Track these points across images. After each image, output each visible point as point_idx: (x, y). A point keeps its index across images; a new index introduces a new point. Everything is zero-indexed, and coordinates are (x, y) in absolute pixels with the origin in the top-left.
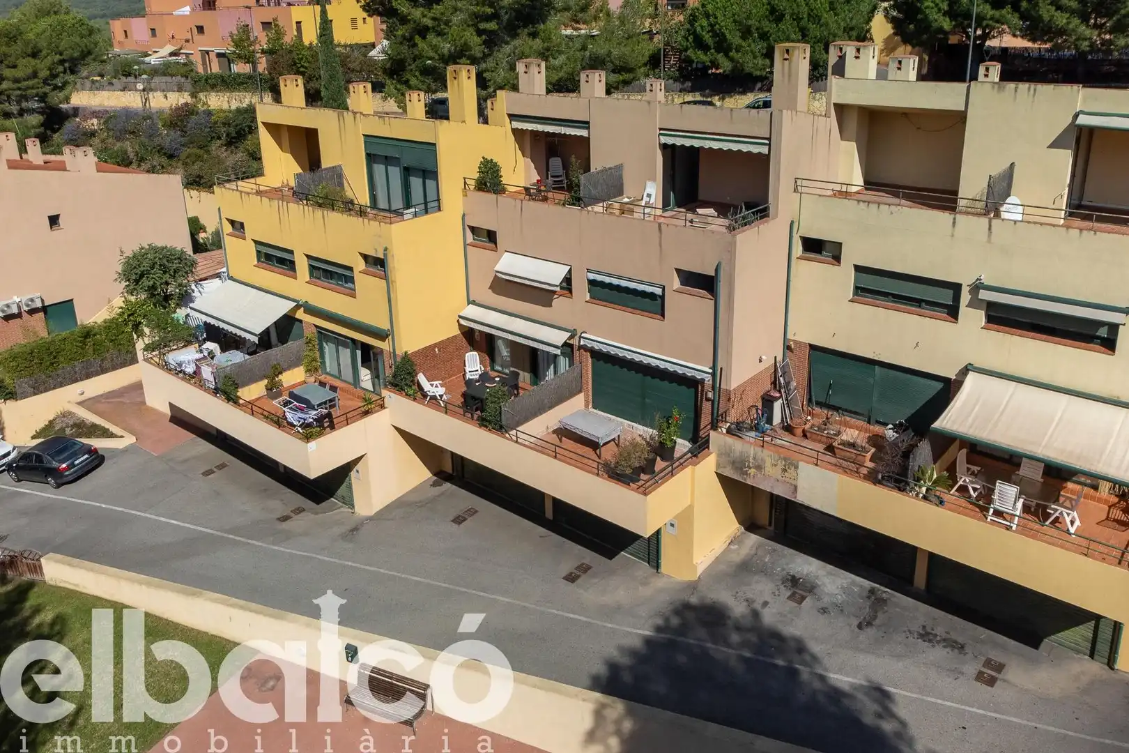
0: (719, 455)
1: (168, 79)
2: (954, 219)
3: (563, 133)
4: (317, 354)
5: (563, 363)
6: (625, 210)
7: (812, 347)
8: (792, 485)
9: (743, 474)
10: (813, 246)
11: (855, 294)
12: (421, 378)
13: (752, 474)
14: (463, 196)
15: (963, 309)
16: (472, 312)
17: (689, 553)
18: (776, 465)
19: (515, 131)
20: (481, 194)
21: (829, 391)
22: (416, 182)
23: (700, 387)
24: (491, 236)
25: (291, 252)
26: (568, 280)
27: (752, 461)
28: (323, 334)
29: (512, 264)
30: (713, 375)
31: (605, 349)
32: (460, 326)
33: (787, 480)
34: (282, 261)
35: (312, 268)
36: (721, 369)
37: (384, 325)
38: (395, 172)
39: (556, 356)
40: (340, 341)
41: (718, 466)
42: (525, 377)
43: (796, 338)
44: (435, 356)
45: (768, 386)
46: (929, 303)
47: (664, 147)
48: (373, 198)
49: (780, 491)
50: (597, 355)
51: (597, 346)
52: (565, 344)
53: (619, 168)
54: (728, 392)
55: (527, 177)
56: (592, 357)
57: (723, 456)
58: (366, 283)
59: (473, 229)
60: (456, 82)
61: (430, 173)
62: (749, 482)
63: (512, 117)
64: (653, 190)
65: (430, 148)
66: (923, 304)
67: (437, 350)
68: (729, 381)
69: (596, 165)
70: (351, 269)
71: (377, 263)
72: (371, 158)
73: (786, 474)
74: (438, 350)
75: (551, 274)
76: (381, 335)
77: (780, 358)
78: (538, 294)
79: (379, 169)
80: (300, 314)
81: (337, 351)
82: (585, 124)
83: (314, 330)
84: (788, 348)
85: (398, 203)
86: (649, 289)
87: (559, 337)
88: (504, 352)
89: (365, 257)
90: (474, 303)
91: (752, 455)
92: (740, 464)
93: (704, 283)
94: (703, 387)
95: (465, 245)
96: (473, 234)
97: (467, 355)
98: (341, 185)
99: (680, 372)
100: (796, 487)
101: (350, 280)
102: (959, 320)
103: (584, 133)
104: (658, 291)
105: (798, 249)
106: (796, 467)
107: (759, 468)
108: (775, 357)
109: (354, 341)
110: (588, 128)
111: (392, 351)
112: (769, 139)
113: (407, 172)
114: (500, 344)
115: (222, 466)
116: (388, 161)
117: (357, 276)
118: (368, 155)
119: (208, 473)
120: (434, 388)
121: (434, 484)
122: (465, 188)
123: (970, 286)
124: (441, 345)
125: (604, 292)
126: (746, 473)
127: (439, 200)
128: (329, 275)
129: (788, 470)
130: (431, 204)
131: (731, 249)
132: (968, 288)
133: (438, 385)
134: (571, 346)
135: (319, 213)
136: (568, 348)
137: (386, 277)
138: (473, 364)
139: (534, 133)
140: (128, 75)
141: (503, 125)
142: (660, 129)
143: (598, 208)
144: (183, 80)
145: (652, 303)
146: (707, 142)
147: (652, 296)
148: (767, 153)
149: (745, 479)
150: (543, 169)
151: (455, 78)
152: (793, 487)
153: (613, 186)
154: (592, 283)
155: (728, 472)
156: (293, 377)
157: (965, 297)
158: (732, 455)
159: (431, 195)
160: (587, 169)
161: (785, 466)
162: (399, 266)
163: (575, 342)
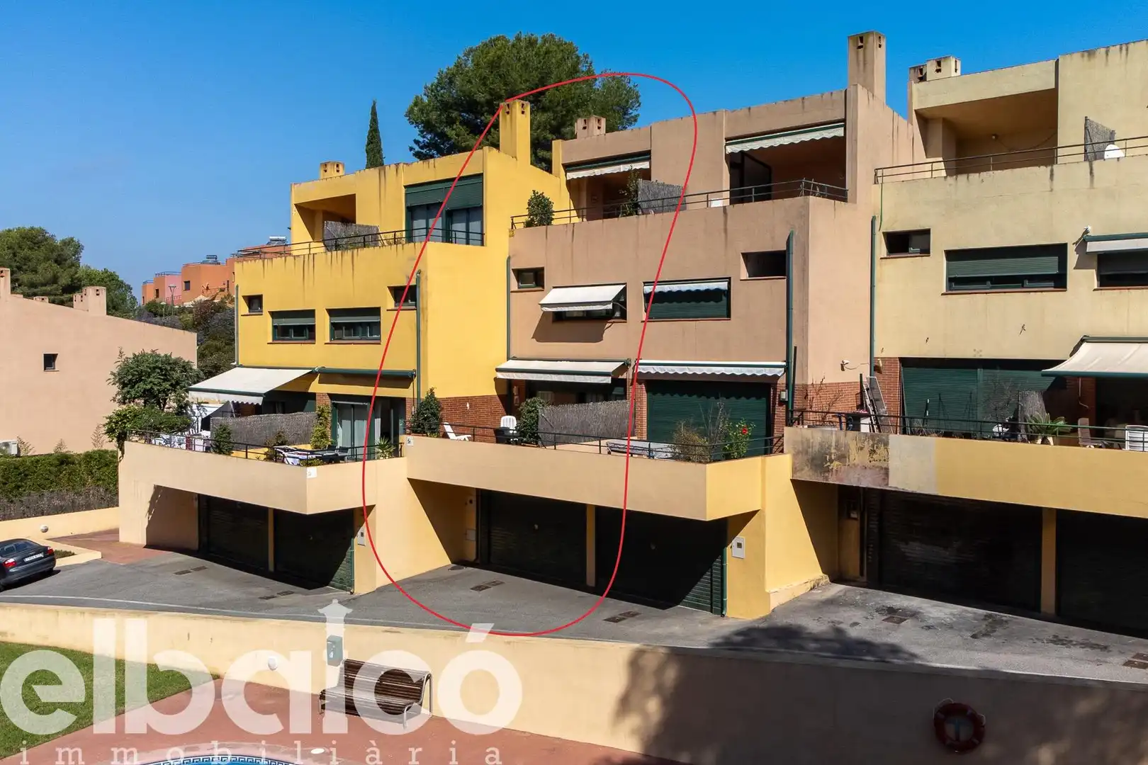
0: (795, 456)
2: (1052, 171)
3: (622, 171)
4: (329, 430)
7: (905, 362)
8: (882, 468)
9: (825, 472)
10: (899, 243)
11: (949, 288)
12: (448, 429)
13: (835, 468)
14: (510, 236)
15: (1072, 274)
16: (512, 364)
17: (760, 579)
18: (862, 449)
19: (569, 180)
20: (531, 229)
21: (926, 412)
23: (772, 390)
24: (538, 275)
25: (312, 313)
26: (621, 300)
27: (833, 451)
28: (338, 404)
30: (787, 369)
31: (662, 371)
33: (877, 464)
34: (300, 328)
35: (334, 325)
36: (796, 348)
37: (410, 365)
40: (357, 408)
41: (794, 470)
43: (883, 355)
44: (465, 412)
46: (1033, 279)
47: (730, 156)
49: (867, 481)
50: (653, 383)
51: (653, 371)
54: (805, 387)
56: (647, 392)
57: (800, 456)
59: (518, 273)
60: (508, 116)
61: (474, 210)
62: (832, 480)
63: (567, 167)
65: (478, 180)
66: (1027, 283)
67: (468, 405)
68: (805, 374)
70: (377, 313)
72: (411, 212)
73: (875, 456)
74: (470, 406)
77: (867, 375)
79: (420, 226)
80: (314, 385)
81: (353, 427)
82: (645, 155)
83: (329, 402)
84: (876, 369)
86: (713, 287)
89: (395, 290)
90: (514, 358)
91: (834, 444)
92: (819, 460)
93: (774, 264)
94: (775, 390)
95: (509, 292)
96: (518, 281)
97: (503, 418)
99: (749, 374)
100: (887, 469)
101: (378, 326)
102: (1068, 287)
103: (645, 165)
104: (723, 285)
105: (882, 249)
106: (886, 444)
107: (842, 457)
108: (861, 375)
109: (371, 399)
110: (649, 159)
111: (416, 397)
112: (844, 120)
113: (450, 216)
115: (200, 569)
116: (429, 208)
117: (385, 318)
118: (408, 205)
119: (182, 573)
121: (453, 569)
122: (512, 228)
123: (1076, 243)
124: (473, 401)
125: (664, 304)
126: (828, 470)
127: (482, 234)
128: (351, 329)
129: (877, 450)
130: (473, 237)
131: (804, 213)
132: (1075, 247)
133: (467, 439)
135: (348, 254)
137: (416, 307)
141: (558, 176)
142: (727, 140)
145: (716, 302)
146: (777, 139)
147: (716, 294)
148: (843, 135)
149: (827, 478)
151: (508, 113)
152: (883, 472)
154: (649, 297)
155: (807, 475)
157: (1072, 257)
158: (810, 450)
161: (873, 446)
162: (432, 295)
163: (628, 375)
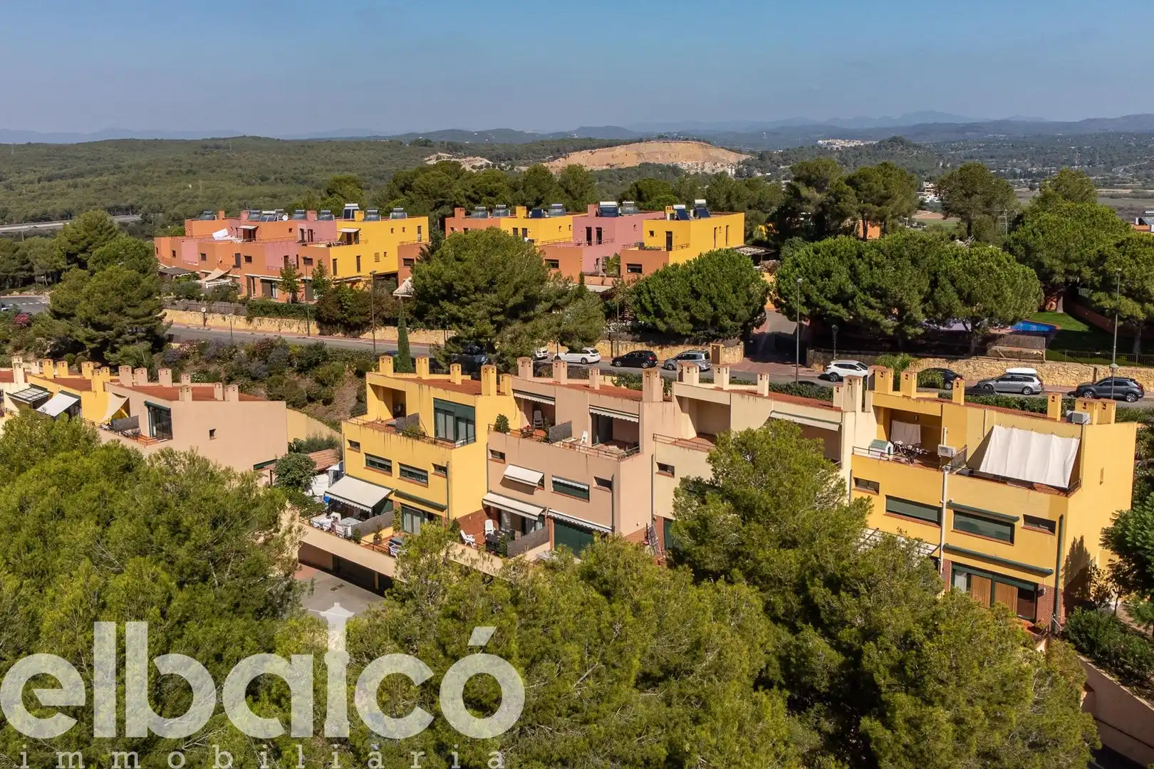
1: (227, 304)
4: (400, 520)
5: (539, 526)
6: (572, 446)
7: (663, 519)
10: (663, 467)
12: (462, 533)
14: (488, 434)
16: (491, 497)
19: (515, 398)
20: (498, 433)
22: (462, 426)
23: (605, 536)
24: (502, 456)
25: (390, 461)
26: (542, 481)
28: (405, 509)
29: (513, 472)
30: (613, 531)
31: (561, 517)
32: (483, 505)
34: (381, 466)
35: (401, 470)
36: (616, 528)
37: (444, 503)
38: (450, 419)
39: (535, 521)
40: (415, 512)
42: (518, 534)
43: (657, 514)
44: (470, 521)
45: (643, 539)
47: (592, 414)
48: (437, 433)
50: (557, 521)
51: (556, 516)
52: (540, 515)
53: (570, 423)
54: (621, 540)
55: (522, 423)
56: (554, 523)
58: (435, 479)
59: (492, 451)
60: (486, 375)
61: (470, 421)
63: (514, 391)
64: (587, 435)
65: (472, 409)
67: (470, 517)
68: (621, 534)
69: (558, 422)
70: (426, 472)
71: (442, 470)
72: (436, 410)
75: (534, 478)
76: (442, 509)
77: (650, 524)
78: (528, 488)
79: (441, 416)
80: (392, 497)
81: (412, 519)
82: (553, 399)
83: (400, 506)
84: (653, 519)
85: (451, 436)
86: (582, 487)
87: (537, 511)
88: (506, 520)
89: (435, 466)
90: (491, 492)
93: (607, 484)
95: (487, 460)
96: (492, 454)
97: (486, 521)
98: (418, 424)
101: (426, 478)
103: (553, 403)
104: (587, 488)
105: (656, 469)
108: (647, 524)
109: (423, 512)
110: (555, 402)
111: (447, 517)
112: (639, 415)
113: (458, 419)
114: (504, 515)
115: (341, 586)
116: (446, 413)
117: (430, 477)
118: (435, 409)
119: (334, 589)
120: (469, 538)
122: (489, 430)
124: (473, 515)
125: (561, 488)
127: (474, 436)
128: (411, 474)
130: (470, 438)
131: (618, 469)
133: (471, 537)
134: (543, 516)
135: (410, 441)
136: (541, 517)
137: (446, 477)
138: (490, 526)
139: (526, 401)
140: (189, 297)
141: (509, 396)
142: (590, 405)
143: (558, 444)
144: (241, 306)
145: (583, 494)
147: (584, 490)
148: (638, 422)
150: (531, 418)
151: (486, 373)
153: (567, 432)
154: (554, 482)
156: (387, 533)
159: (470, 434)
160: (553, 424)
162: (454, 472)
163: (545, 514)
